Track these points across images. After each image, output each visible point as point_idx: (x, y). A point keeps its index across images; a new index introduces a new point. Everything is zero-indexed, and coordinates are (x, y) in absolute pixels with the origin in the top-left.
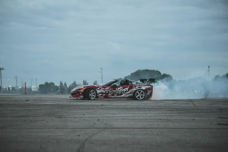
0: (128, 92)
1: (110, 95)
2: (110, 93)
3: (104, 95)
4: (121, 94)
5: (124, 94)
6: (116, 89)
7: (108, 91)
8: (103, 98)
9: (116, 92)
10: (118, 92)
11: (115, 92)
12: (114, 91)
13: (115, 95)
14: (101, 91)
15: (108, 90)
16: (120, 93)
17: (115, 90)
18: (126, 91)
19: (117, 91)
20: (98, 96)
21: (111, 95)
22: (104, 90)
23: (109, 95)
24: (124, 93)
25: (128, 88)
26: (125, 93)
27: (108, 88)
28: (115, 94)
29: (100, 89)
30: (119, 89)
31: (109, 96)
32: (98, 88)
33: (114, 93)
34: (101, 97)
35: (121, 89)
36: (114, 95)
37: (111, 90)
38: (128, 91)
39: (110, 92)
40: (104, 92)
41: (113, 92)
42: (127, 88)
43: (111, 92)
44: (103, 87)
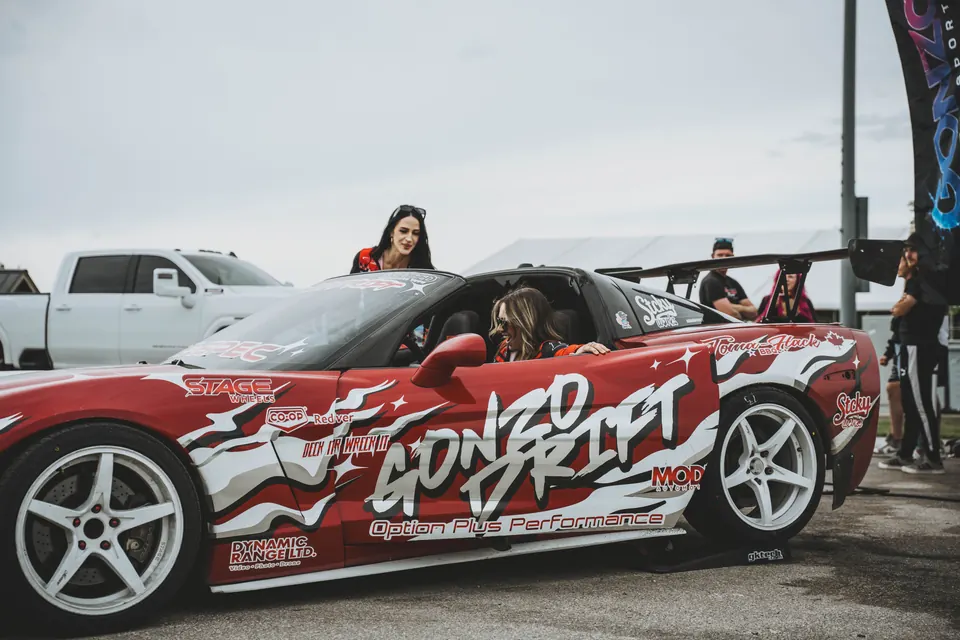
0: (672, 444)
1: (395, 515)
2: (395, 475)
3: (311, 516)
4: (570, 489)
5: (616, 474)
6: (482, 415)
7: (366, 445)
8: (307, 566)
9: (489, 450)
10: (514, 458)
11: (479, 460)
12: (463, 444)
13: (475, 506)
14: (260, 460)
15: (360, 427)
16: (548, 466)
17: (477, 418)
18: (648, 441)
19: (502, 436)
20: (228, 541)
21: (409, 508)
22: (310, 433)
23: (381, 506)
24: (614, 463)
25: (681, 380)
26: (638, 468)
27: (355, 397)
28: (472, 485)
29: (249, 422)
30: (533, 400)
31: (387, 531)
32: (222, 404)
33: (459, 473)
34: (273, 550)
35: (565, 409)
36: (466, 497)
37: (406, 436)
38: (680, 436)
39: (396, 456)
40: (312, 468)
41: (433, 468)
42: (659, 380)
43: (412, 462)
44: (290, 395)
